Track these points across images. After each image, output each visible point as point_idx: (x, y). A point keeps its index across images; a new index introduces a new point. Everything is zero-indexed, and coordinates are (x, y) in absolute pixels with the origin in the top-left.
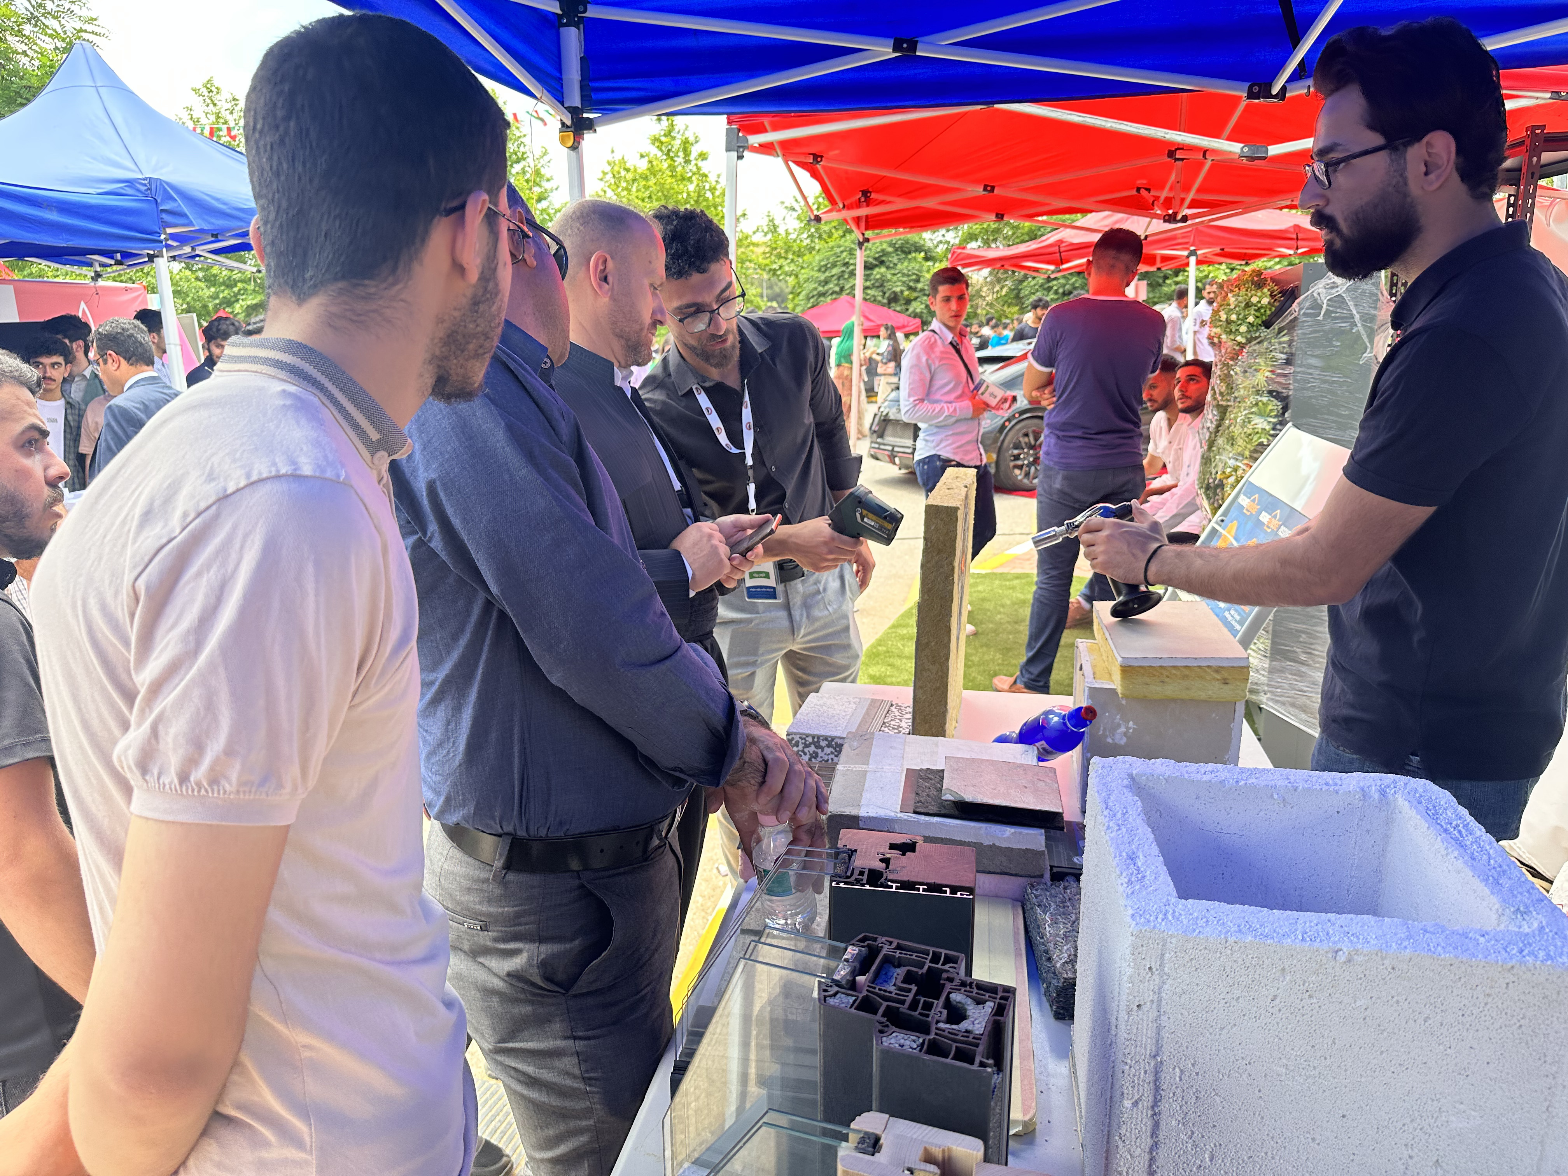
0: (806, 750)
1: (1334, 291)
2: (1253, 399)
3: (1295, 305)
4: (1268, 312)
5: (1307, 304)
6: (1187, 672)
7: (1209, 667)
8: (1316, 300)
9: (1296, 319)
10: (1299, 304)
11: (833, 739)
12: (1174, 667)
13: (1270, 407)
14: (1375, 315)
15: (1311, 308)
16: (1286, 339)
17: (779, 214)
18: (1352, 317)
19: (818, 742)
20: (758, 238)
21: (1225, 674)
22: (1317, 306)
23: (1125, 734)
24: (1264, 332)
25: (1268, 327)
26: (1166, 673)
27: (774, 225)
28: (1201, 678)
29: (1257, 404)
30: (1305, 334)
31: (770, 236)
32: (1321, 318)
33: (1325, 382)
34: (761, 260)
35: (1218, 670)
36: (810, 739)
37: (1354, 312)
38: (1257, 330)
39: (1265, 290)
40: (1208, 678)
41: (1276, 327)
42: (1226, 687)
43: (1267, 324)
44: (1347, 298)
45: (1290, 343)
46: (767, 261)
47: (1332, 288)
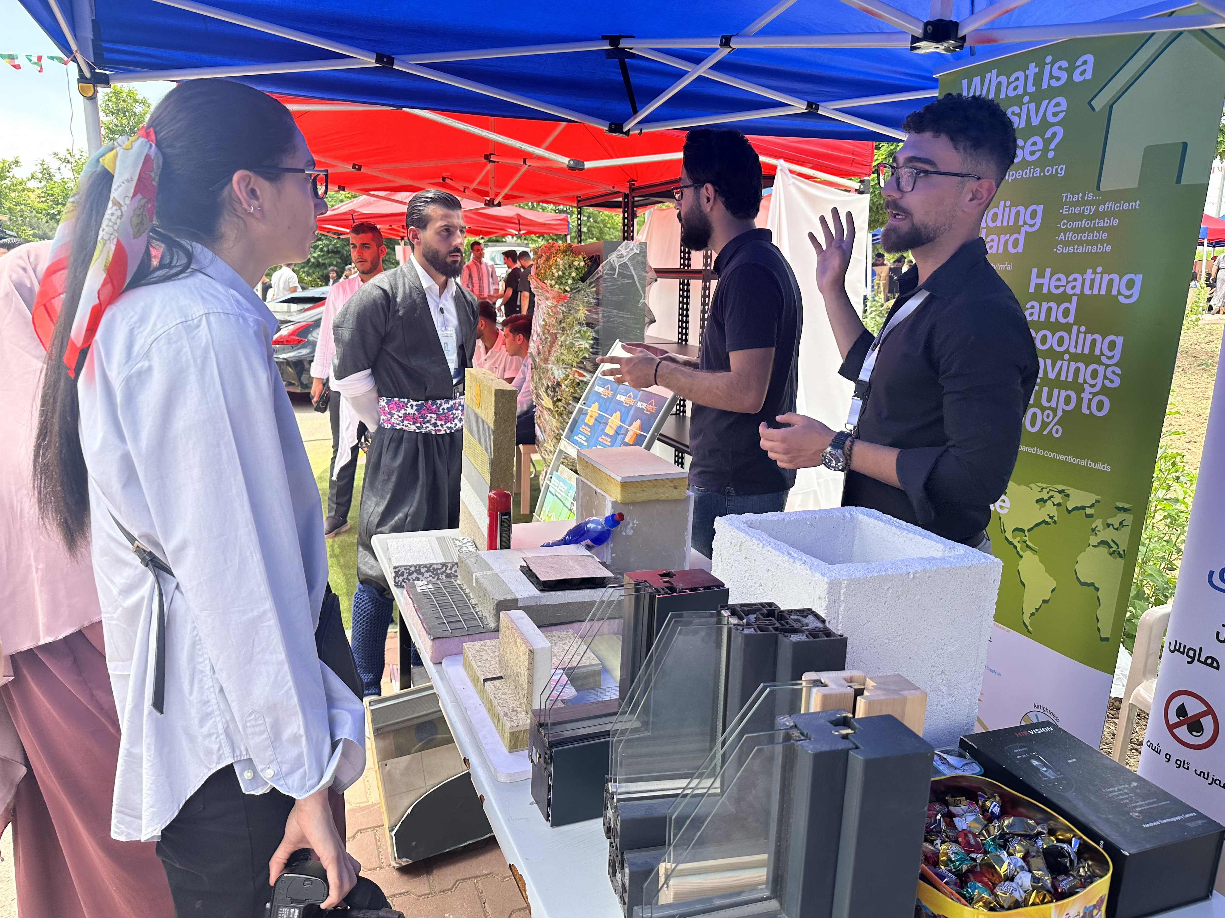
0: (410, 577)
1: (622, 259)
2: (577, 328)
3: (600, 267)
4: (583, 272)
5: (607, 267)
6: (655, 483)
7: (667, 479)
8: (612, 265)
9: (601, 276)
10: (602, 267)
11: (431, 565)
12: (649, 481)
13: (589, 333)
14: (645, 276)
15: (610, 270)
16: (594, 289)
17: (53, 164)
18: (633, 276)
19: (419, 569)
20: (32, 184)
21: (675, 483)
22: (613, 269)
23: (632, 528)
24: (581, 285)
25: (583, 281)
26: (644, 485)
27: (49, 174)
28: (663, 486)
29: (580, 332)
30: (607, 286)
31: (44, 183)
32: (615, 276)
33: (621, 317)
34: (37, 205)
35: (672, 480)
36: (413, 569)
37: (634, 273)
38: (577, 283)
39: (581, 257)
40: (667, 486)
41: (588, 281)
42: (675, 491)
43: (583, 280)
44: (630, 265)
45: (597, 292)
46: (44, 206)
47: (621, 258)
